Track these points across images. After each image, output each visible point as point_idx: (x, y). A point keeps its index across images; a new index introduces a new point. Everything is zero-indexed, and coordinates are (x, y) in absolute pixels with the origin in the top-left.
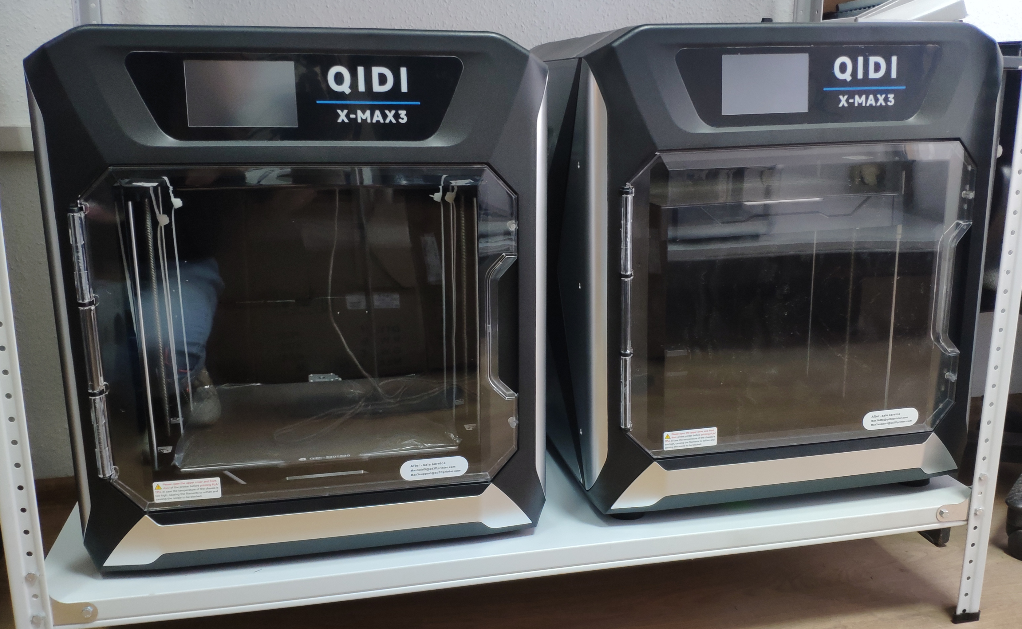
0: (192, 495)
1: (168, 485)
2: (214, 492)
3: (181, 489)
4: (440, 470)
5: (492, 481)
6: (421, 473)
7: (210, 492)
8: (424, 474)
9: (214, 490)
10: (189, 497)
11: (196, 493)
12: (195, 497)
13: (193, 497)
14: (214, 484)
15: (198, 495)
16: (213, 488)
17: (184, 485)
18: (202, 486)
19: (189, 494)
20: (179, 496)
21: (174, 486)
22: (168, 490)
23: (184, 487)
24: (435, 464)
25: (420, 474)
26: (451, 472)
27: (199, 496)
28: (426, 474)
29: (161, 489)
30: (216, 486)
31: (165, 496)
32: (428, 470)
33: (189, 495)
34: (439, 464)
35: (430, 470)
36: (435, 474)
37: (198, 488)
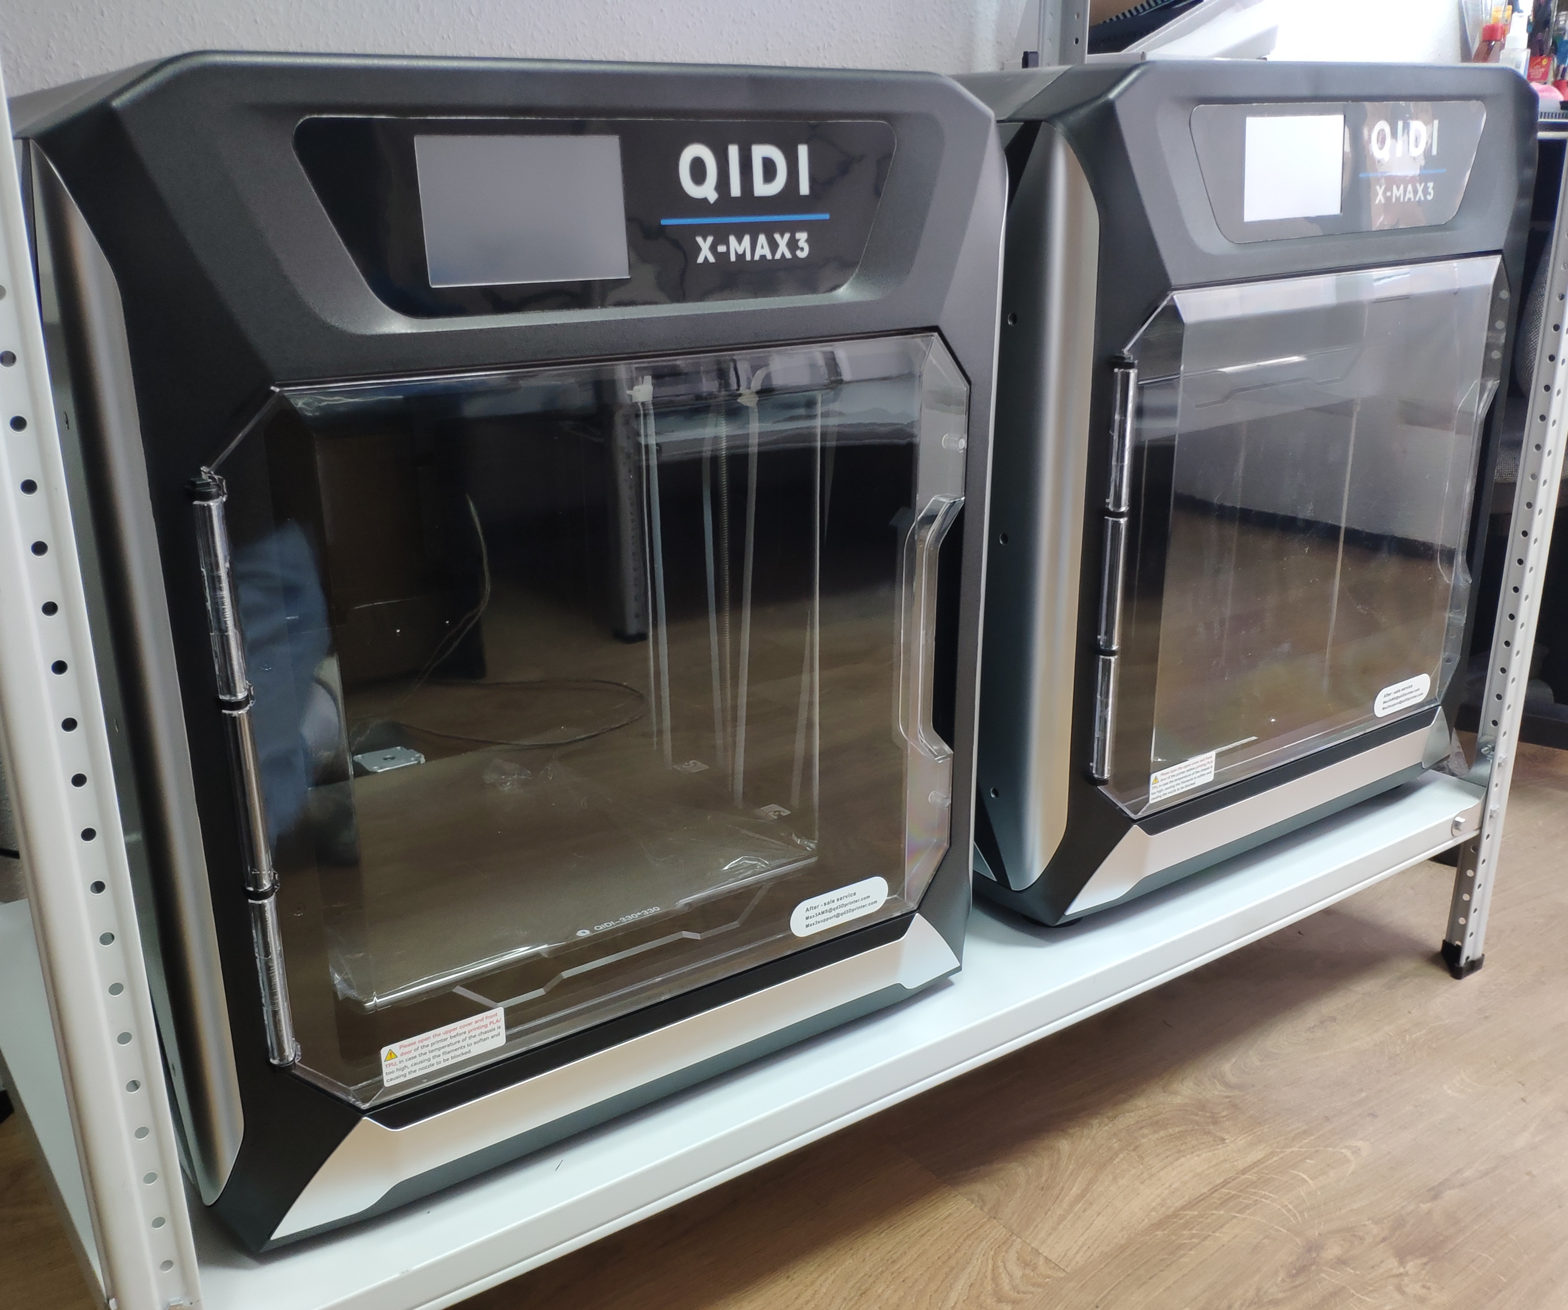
0: (452, 1054)
1: (409, 1045)
2: (492, 1037)
3: (434, 1047)
4: (848, 908)
5: (919, 909)
6: (820, 920)
7: (485, 1040)
8: (824, 920)
9: (493, 1033)
10: (448, 1060)
11: (461, 1048)
12: (459, 1056)
13: (455, 1057)
14: (493, 1022)
15: (464, 1051)
16: (491, 1031)
17: (439, 1038)
18: (471, 1030)
19: (449, 1052)
20: (429, 1063)
21: (421, 1044)
22: (410, 1056)
23: (438, 1042)
24: (841, 899)
25: (819, 922)
26: (864, 906)
27: (466, 1053)
28: (828, 919)
29: (397, 1057)
30: (495, 1026)
31: (403, 1069)
32: (831, 911)
33: (449, 1056)
34: (847, 897)
35: (833, 911)
36: (841, 916)
37: (463, 1037)
